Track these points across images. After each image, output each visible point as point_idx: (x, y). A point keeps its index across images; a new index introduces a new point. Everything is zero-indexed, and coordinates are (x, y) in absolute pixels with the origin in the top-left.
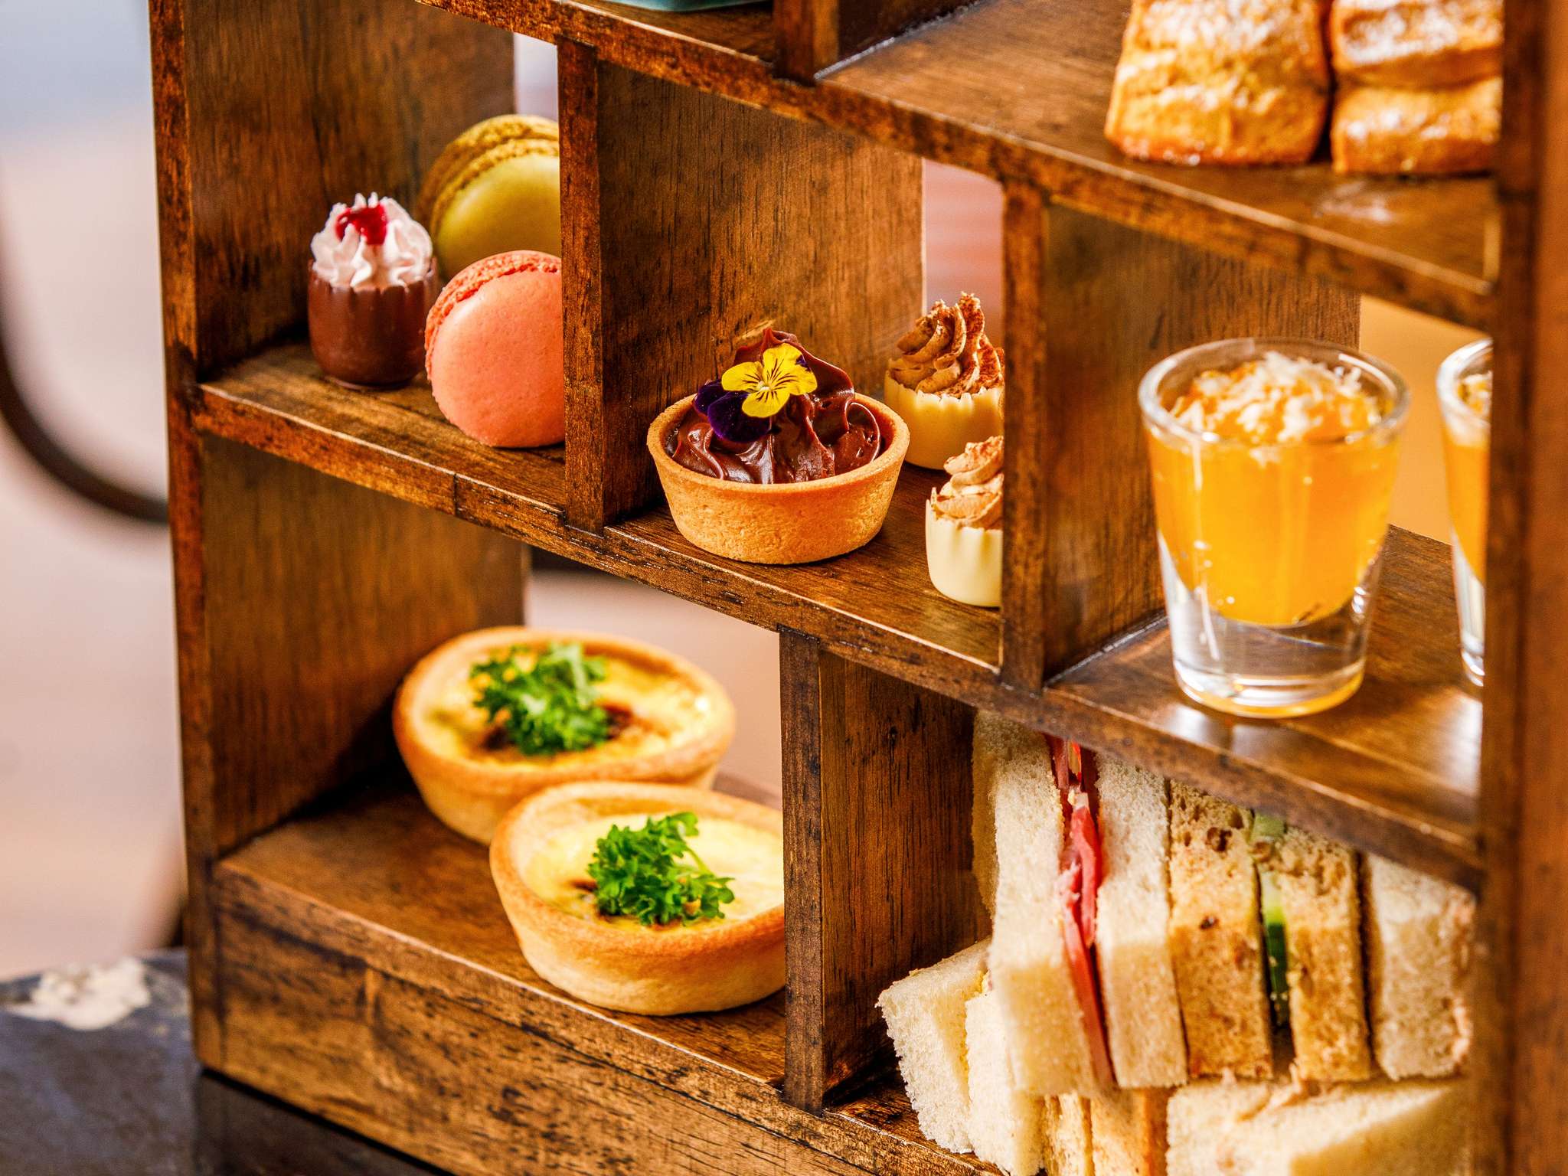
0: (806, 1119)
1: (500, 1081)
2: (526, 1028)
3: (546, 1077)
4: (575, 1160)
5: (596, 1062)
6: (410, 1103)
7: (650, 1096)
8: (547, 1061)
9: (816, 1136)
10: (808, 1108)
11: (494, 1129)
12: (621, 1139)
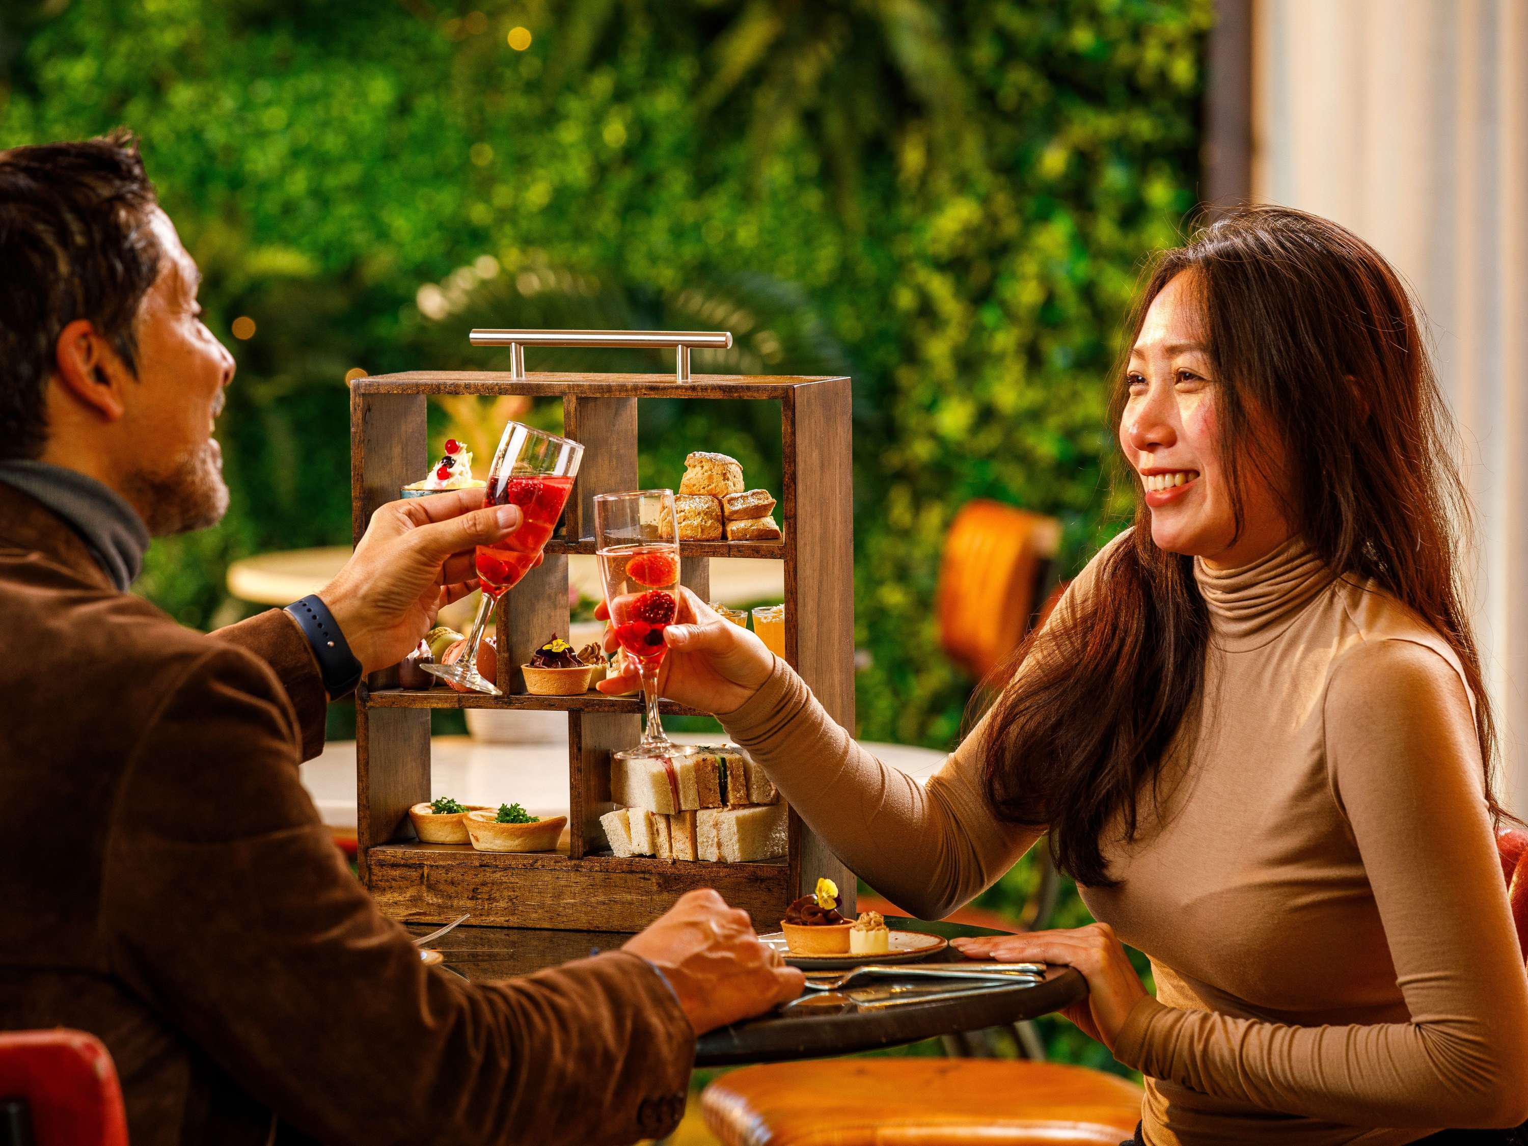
0: (577, 862)
1: (471, 887)
2: (481, 866)
3: (488, 880)
4: (498, 904)
5: (505, 869)
6: (439, 906)
7: (525, 874)
8: (488, 874)
9: (582, 867)
10: (578, 859)
11: (470, 904)
12: (514, 891)
